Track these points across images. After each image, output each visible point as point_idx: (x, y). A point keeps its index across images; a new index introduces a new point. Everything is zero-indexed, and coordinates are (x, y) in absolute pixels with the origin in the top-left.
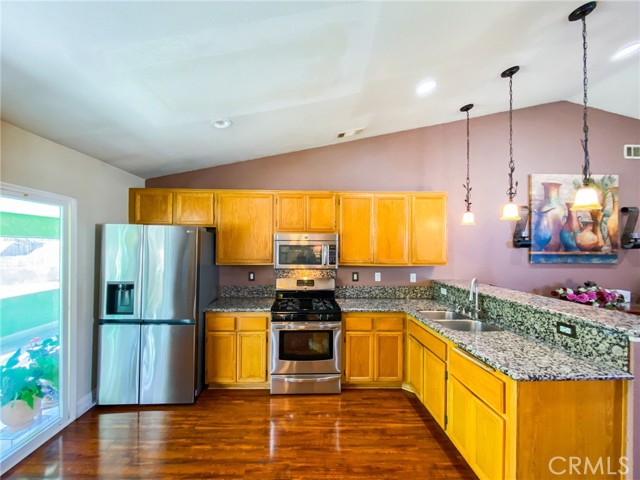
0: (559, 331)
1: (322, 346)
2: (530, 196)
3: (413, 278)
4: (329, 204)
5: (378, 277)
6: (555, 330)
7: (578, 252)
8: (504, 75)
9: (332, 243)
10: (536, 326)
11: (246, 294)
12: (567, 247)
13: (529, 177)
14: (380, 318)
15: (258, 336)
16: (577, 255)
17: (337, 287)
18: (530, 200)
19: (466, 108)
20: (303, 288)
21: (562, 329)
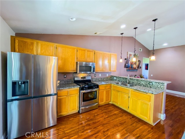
0: (149, 84)
1: (93, 96)
2: (127, 57)
3: (107, 75)
4: (92, 54)
5: (100, 75)
6: (148, 84)
7: (133, 69)
8: (134, 28)
9: (94, 65)
10: (143, 84)
11: (63, 82)
12: (132, 68)
13: (127, 52)
14: (106, 86)
15: (76, 96)
16: (133, 70)
17: (92, 78)
18: (127, 58)
19: (122, 34)
20: (82, 79)
21: (150, 84)
